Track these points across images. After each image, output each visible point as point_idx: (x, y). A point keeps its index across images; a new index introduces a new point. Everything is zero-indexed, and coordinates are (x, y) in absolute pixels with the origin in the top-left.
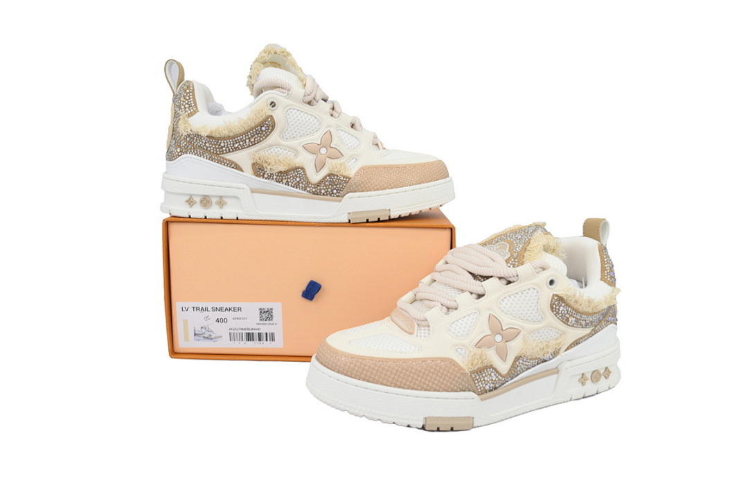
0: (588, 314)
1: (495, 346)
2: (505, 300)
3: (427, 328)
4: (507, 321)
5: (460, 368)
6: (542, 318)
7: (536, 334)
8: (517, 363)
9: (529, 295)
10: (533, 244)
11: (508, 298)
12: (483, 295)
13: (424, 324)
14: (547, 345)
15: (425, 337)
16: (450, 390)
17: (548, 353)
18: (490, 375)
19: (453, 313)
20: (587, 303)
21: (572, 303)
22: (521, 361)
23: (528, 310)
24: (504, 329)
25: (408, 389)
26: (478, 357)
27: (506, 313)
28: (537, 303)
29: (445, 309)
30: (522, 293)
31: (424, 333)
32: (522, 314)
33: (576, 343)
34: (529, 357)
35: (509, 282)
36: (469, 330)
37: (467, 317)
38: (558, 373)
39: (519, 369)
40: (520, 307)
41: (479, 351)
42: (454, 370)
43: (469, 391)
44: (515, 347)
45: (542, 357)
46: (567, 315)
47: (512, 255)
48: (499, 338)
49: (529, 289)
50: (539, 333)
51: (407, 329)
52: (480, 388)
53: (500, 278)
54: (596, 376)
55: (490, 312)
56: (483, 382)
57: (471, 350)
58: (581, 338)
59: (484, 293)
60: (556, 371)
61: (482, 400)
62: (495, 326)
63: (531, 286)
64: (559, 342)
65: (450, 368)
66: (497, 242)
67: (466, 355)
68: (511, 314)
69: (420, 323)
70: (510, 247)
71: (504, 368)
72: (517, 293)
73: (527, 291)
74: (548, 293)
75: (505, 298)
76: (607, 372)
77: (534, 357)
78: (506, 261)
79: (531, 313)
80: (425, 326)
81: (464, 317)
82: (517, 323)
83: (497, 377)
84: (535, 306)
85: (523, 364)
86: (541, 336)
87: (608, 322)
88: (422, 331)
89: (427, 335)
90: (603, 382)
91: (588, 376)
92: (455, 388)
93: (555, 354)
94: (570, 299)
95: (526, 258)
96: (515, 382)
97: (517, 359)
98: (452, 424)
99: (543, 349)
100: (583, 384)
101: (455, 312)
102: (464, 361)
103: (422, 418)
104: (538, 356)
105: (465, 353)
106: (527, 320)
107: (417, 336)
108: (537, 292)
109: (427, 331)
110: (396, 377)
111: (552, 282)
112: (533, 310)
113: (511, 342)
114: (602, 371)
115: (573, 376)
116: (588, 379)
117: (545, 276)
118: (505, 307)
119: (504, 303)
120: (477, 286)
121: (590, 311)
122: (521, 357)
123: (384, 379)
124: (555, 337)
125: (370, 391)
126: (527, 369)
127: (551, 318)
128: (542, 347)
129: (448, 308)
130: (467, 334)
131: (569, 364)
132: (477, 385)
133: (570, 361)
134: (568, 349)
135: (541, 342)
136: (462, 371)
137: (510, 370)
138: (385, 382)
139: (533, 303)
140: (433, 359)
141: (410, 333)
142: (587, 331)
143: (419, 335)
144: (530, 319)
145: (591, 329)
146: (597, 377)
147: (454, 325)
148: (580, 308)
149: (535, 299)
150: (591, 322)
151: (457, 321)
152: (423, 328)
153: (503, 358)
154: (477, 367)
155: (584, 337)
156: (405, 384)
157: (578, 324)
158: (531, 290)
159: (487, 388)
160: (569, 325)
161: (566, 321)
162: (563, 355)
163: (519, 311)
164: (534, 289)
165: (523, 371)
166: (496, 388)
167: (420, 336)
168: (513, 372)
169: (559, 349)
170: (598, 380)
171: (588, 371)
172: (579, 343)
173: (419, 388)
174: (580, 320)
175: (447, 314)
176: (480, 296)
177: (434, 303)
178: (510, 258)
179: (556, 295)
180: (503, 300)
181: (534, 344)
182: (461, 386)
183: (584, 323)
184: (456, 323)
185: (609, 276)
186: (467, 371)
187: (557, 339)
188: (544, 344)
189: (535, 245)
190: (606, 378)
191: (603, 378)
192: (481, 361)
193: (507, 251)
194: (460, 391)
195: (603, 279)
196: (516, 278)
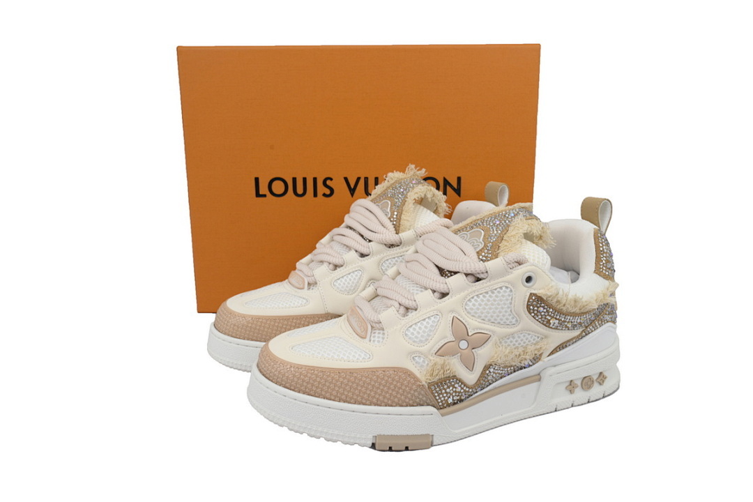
0: (574, 315)
1: (459, 354)
2: (473, 300)
3: (381, 332)
4: (473, 324)
5: (416, 379)
6: (517, 321)
7: (511, 339)
8: (488, 372)
9: (501, 295)
10: (512, 232)
11: (475, 297)
12: (448, 294)
13: (377, 326)
14: (524, 351)
15: (379, 341)
16: (404, 404)
17: (526, 359)
18: (454, 387)
19: (412, 315)
20: (573, 303)
21: (554, 302)
22: (492, 370)
23: (500, 312)
24: (470, 334)
25: (355, 403)
26: (439, 367)
27: (473, 316)
28: (511, 303)
29: (402, 310)
30: (493, 293)
31: (379, 337)
32: (492, 316)
33: (562, 346)
34: (503, 365)
35: (478, 280)
36: (429, 335)
37: (427, 320)
38: (540, 380)
39: (490, 378)
40: (490, 309)
41: (440, 360)
42: (409, 382)
43: (428, 405)
44: (484, 355)
45: (519, 365)
46: (548, 317)
47: (485, 246)
48: (463, 344)
49: (501, 288)
50: (514, 338)
51: (359, 331)
52: (442, 401)
53: (467, 275)
54: (587, 383)
55: (453, 315)
56: (445, 395)
57: (432, 358)
58: (568, 341)
59: (448, 292)
60: (538, 378)
61: (443, 415)
62: (460, 331)
63: (503, 284)
64: (538, 347)
65: (405, 379)
66: (472, 228)
67: (425, 365)
68: (479, 317)
69: (374, 325)
70: (484, 236)
71: (471, 378)
72: (487, 293)
73: (498, 290)
74: (524, 292)
75: (473, 298)
76: (602, 378)
77: (509, 365)
78: (478, 253)
79: (504, 316)
80: (379, 330)
81: (424, 320)
82: (487, 327)
83: (462, 388)
84: (508, 307)
85: (494, 373)
86: (516, 341)
87: (603, 322)
88: (376, 335)
89: (381, 340)
90: (596, 390)
91: (579, 383)
92: (411, 402)
93: (536, 359)
94: (550, 299)
95: (501, 249)
96: (486, 392)
97: (487, 367)
98: (407, 442)
99: (520, 355)
100: (571, 392)
101: (414, 312)
102: (421, 371)
103: (370, 436)
104: (514, 364)
105: (424, 362)
106: (499, 323)
107: (370, 341)
108: (511, 291)
109: (381, 335)
110: (341, 390)
111: (529, 279)
112: (506, 312)
113: (479, 349)
114: (595, 378)
115: (559, 383)
116: (577, 387)
117: (522, 271)
118: (472, 309)
119: (471, 304)
120: (441, 283)
121: (578, 311)
122: (491, 365)
123: (326, 392)
124: (534, 342)
125: (311, 406)
126: (501, 378)
127: (528, 321)
128: (518, 354)
129: (407, 309)
130: (427, 340)
131: (553, 370)
132: (438, 398)
133: (555, 366)
134: (552, 353)
135: (517, 348)
136: (418, 383)
137: (479, 380)
138: (328, 395)
139: (505, 304)
140: (384, 370)
141: (362, 338)
142: (576, 333)
143: (372, 339)
144: (502, 322)
145: (581, 330)
146: (589, 383)
147: (411, 329)
148: (564, 309)
149: (507, 300)
150: (580, 323)
151: (416, 324)
152: (377, 331)
153: (470, 367)
154: (438, 377)
155: (572, 339)
156: (351, 398)
157: (562, 326)
158: (504, 288)
159: (450, 401)
160: (551, 328)
161: (547, 324)
162: (545, 360)
163: (488, 313)
164: (507, 287)
165: (496, 380)
166: (461, 401)
167: (374, 341)
168: (483, 382)
169: (541, 355)
170: (589, 387)
171: (577, 376)
172: (566, 346)
173: (368, 402)
174: (564, 321)
175: (404, 315)
176: (444, 295)
177: (390, 302)
178: (483, 248)
179: (535, 295)
180: (469, 300)
181: (508, 351)
182: (418, 400)
183: (569, 325)
184: (414, 326)
185: (605, 267)
186: (424, 383)
187: (537, 342)
188: (521, 350)
189: (514, 233)
190: (600, 384)
191: (596, 384)
192: (442, 371)
193: (481, 240)
194: (417, 405)
195: (598, 271)
196: (486, 274)
